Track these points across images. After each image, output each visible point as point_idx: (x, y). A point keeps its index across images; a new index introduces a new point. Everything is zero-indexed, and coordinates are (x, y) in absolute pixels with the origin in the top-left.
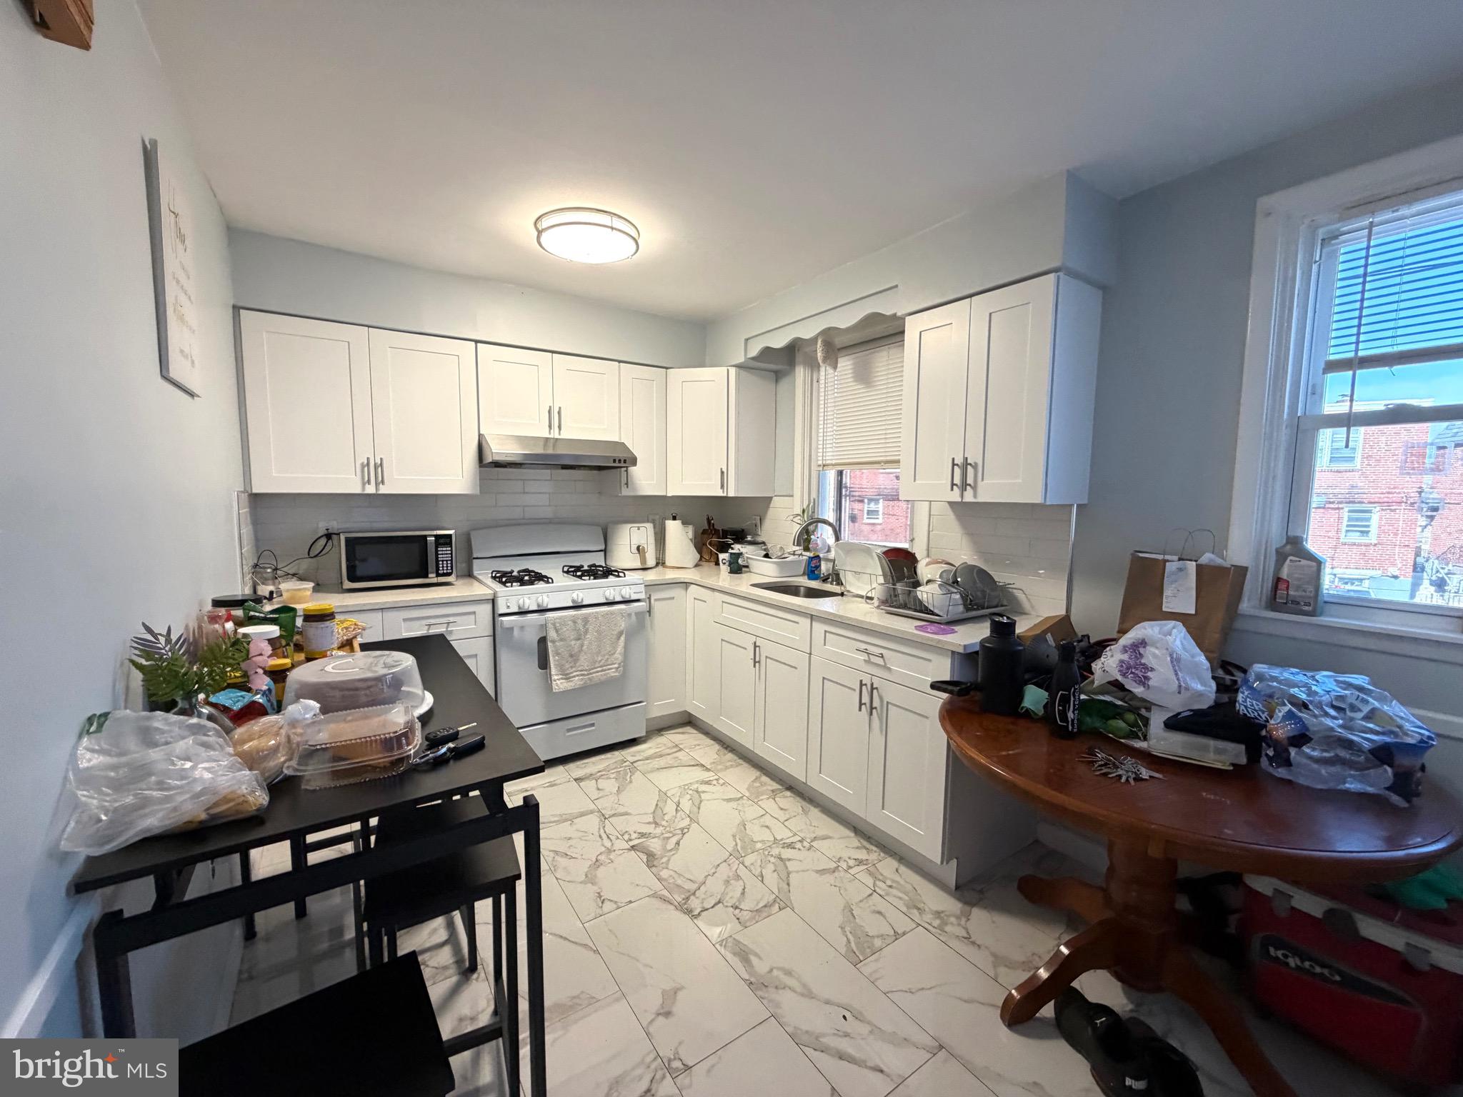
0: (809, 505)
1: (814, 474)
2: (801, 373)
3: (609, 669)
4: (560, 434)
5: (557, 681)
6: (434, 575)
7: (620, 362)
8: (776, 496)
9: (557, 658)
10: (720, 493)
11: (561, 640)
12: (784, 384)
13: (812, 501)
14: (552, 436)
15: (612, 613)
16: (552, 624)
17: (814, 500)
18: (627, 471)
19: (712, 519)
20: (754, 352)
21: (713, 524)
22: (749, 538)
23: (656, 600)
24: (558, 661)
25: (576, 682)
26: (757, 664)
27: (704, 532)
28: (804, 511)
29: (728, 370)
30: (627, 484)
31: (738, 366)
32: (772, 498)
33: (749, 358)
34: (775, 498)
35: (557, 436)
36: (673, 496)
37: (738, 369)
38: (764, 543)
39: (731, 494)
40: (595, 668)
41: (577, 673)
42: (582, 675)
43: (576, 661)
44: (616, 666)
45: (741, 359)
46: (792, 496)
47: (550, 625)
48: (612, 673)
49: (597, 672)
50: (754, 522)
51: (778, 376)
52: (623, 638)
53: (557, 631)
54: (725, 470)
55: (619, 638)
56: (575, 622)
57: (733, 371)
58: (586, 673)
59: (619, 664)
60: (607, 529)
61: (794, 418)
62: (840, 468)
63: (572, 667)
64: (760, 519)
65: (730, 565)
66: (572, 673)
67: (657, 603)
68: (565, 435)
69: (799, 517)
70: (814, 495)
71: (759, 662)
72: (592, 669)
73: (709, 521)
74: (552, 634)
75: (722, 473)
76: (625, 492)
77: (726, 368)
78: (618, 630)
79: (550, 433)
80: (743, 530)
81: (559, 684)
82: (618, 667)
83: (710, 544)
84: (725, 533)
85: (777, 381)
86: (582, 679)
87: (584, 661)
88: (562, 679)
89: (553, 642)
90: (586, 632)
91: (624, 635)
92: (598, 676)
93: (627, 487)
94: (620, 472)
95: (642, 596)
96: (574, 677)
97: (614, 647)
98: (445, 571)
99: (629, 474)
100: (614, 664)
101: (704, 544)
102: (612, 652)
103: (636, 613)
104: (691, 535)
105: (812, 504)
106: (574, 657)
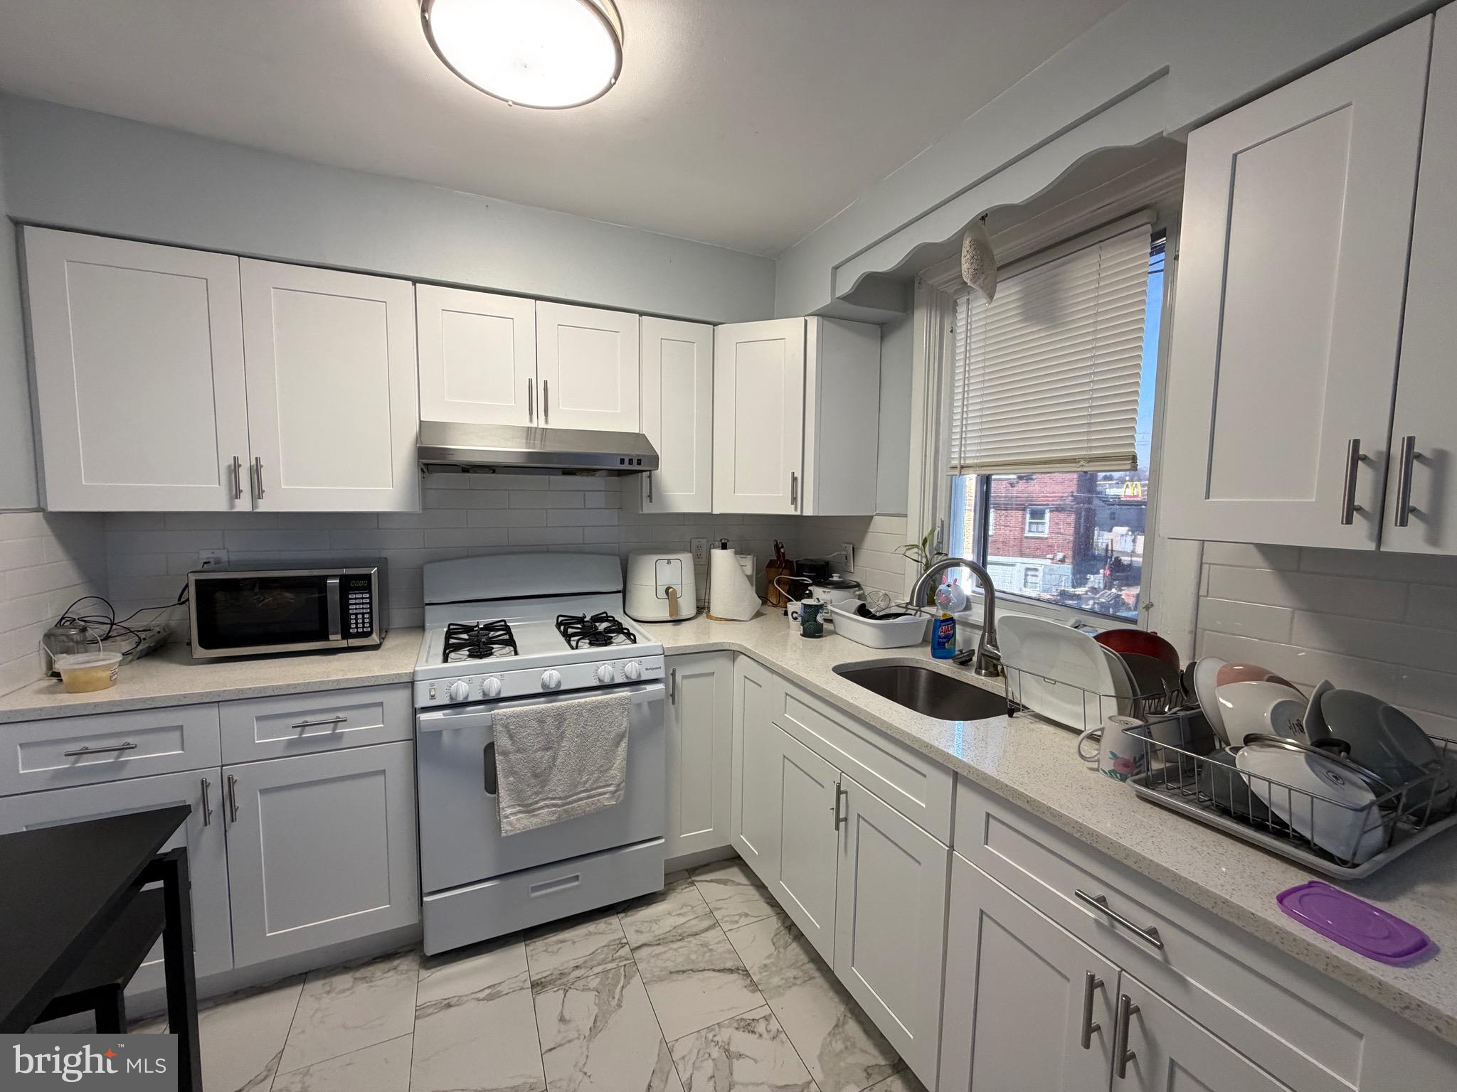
0: (933, 531)
1: (943, 483)
2: (922, 322)
3: (600, 794)
4: (547, 422)
5: (512, 818)
6: (339, 637)
7: (641, 314)
8: (878, 515)
9: (511, 779)
10: (790, 510)
11: (518, 751)
12: (894, 343)
13: (939, 524)
14: (534, 425)
15: (606, 705)
16: (503, 726)
17: (942, 522)
18: (650, 477)
19: (782, 547)
20: (845, 287)
21: (784, 553)
22: (836, 578)
23: (684, 677)
24: (512, 784)
25: (545, 816)
26: (842, 824)
27: (771, 564)
28: (925, 542)
29: (806, 322)
30: (650, 496)
31: (822, 315)
32: (872, 517)
33: (838, 298)
34: (876, 518)
35: (542, 425)
36: (721, 515)
37: (821, 319)
38: (858, 586)
39: (808, 512)
40: (577, 794)
41: (547, 802)
42: (555, 805)
43: (544, 783)
44: (611, 788)
45: (824, 300)
46: (906, 516)
47: (499, 728)
48: (607, 801)
49: (581, 799)
50: (844, 553)
51: (884, 330)
52: (624, 744)
53: (511, 737)
54: (798, 475)
55: (618, 744)
56: (541, 722)
57: (813, 323)
58: (559, 802)
59: (619, 785)
60: (627, 560)
61: (910, 396)
62: (986, 472)
63: (537, 793)
64: (853, 549)
65: (803, 624)
66: (537, 802)
67: (686, 682)
68: (554, 424)
69: (916, 550)
70: (941, 515)
71: (846, 820)
72: (572, 796)
73: (777, 548)
74: (503, 742)
75: (794, 479)
76: (648, 509)
77: (802, 319)
78: (615, 730)
79: (531, 420)
80: (827, 563)
81: (514, 820)
82: (616, 791)
83: (779, 582)
84: (800, 569)
85: (882, 338)
86: (554, 813)
87: (557, 783)
88: (520, 812)
89: (505, 754)
90: (562, 736)
91: (626, 740)
92: (582, 805)
93: (651, 501)
94: (642, 477)
95: (660, 674)
96: (539, 809)
97: (609, 755)
98: (360, 630)
99: (653, 482)
100: (609, 785)
101: (771, 582)
102: (605, 768)
103: (650, 703)
104: (749, 570)
105: (938, 529)
106: (541, 777)
